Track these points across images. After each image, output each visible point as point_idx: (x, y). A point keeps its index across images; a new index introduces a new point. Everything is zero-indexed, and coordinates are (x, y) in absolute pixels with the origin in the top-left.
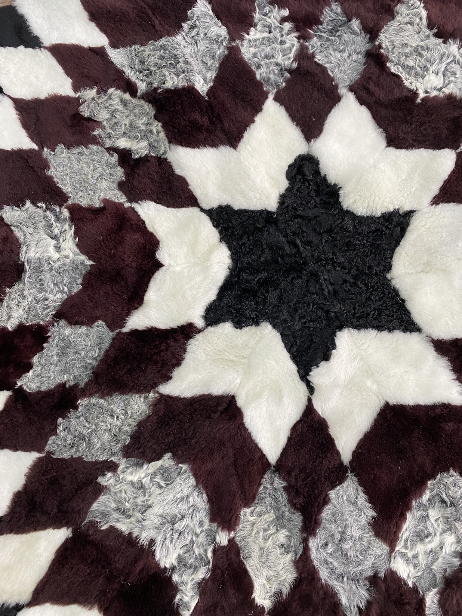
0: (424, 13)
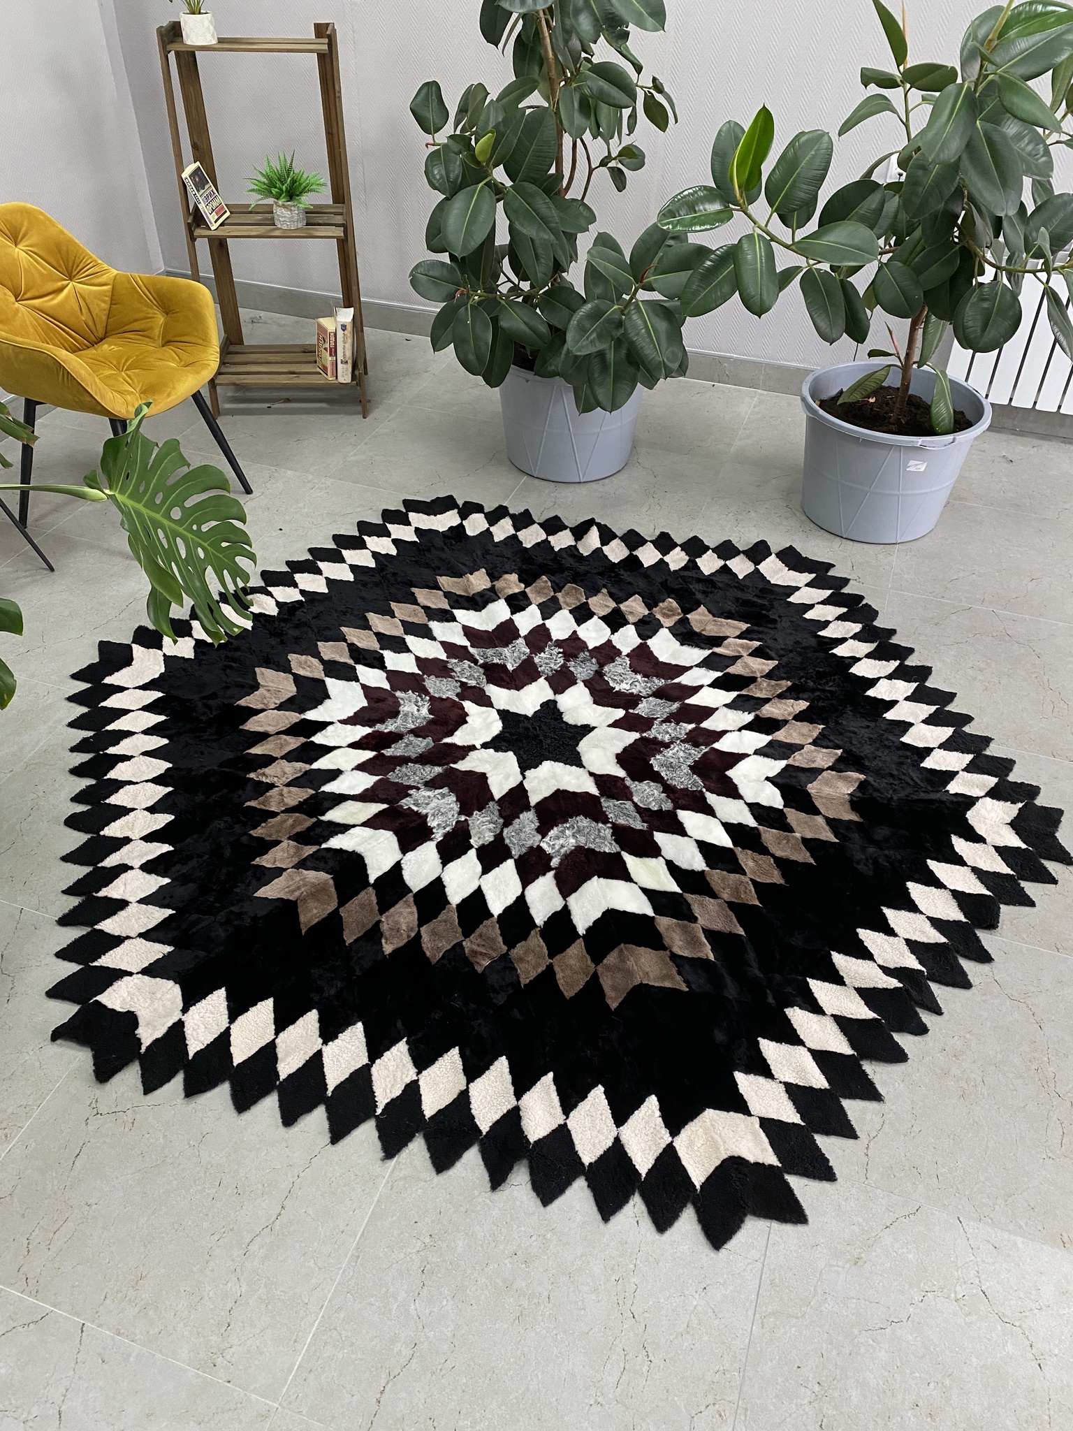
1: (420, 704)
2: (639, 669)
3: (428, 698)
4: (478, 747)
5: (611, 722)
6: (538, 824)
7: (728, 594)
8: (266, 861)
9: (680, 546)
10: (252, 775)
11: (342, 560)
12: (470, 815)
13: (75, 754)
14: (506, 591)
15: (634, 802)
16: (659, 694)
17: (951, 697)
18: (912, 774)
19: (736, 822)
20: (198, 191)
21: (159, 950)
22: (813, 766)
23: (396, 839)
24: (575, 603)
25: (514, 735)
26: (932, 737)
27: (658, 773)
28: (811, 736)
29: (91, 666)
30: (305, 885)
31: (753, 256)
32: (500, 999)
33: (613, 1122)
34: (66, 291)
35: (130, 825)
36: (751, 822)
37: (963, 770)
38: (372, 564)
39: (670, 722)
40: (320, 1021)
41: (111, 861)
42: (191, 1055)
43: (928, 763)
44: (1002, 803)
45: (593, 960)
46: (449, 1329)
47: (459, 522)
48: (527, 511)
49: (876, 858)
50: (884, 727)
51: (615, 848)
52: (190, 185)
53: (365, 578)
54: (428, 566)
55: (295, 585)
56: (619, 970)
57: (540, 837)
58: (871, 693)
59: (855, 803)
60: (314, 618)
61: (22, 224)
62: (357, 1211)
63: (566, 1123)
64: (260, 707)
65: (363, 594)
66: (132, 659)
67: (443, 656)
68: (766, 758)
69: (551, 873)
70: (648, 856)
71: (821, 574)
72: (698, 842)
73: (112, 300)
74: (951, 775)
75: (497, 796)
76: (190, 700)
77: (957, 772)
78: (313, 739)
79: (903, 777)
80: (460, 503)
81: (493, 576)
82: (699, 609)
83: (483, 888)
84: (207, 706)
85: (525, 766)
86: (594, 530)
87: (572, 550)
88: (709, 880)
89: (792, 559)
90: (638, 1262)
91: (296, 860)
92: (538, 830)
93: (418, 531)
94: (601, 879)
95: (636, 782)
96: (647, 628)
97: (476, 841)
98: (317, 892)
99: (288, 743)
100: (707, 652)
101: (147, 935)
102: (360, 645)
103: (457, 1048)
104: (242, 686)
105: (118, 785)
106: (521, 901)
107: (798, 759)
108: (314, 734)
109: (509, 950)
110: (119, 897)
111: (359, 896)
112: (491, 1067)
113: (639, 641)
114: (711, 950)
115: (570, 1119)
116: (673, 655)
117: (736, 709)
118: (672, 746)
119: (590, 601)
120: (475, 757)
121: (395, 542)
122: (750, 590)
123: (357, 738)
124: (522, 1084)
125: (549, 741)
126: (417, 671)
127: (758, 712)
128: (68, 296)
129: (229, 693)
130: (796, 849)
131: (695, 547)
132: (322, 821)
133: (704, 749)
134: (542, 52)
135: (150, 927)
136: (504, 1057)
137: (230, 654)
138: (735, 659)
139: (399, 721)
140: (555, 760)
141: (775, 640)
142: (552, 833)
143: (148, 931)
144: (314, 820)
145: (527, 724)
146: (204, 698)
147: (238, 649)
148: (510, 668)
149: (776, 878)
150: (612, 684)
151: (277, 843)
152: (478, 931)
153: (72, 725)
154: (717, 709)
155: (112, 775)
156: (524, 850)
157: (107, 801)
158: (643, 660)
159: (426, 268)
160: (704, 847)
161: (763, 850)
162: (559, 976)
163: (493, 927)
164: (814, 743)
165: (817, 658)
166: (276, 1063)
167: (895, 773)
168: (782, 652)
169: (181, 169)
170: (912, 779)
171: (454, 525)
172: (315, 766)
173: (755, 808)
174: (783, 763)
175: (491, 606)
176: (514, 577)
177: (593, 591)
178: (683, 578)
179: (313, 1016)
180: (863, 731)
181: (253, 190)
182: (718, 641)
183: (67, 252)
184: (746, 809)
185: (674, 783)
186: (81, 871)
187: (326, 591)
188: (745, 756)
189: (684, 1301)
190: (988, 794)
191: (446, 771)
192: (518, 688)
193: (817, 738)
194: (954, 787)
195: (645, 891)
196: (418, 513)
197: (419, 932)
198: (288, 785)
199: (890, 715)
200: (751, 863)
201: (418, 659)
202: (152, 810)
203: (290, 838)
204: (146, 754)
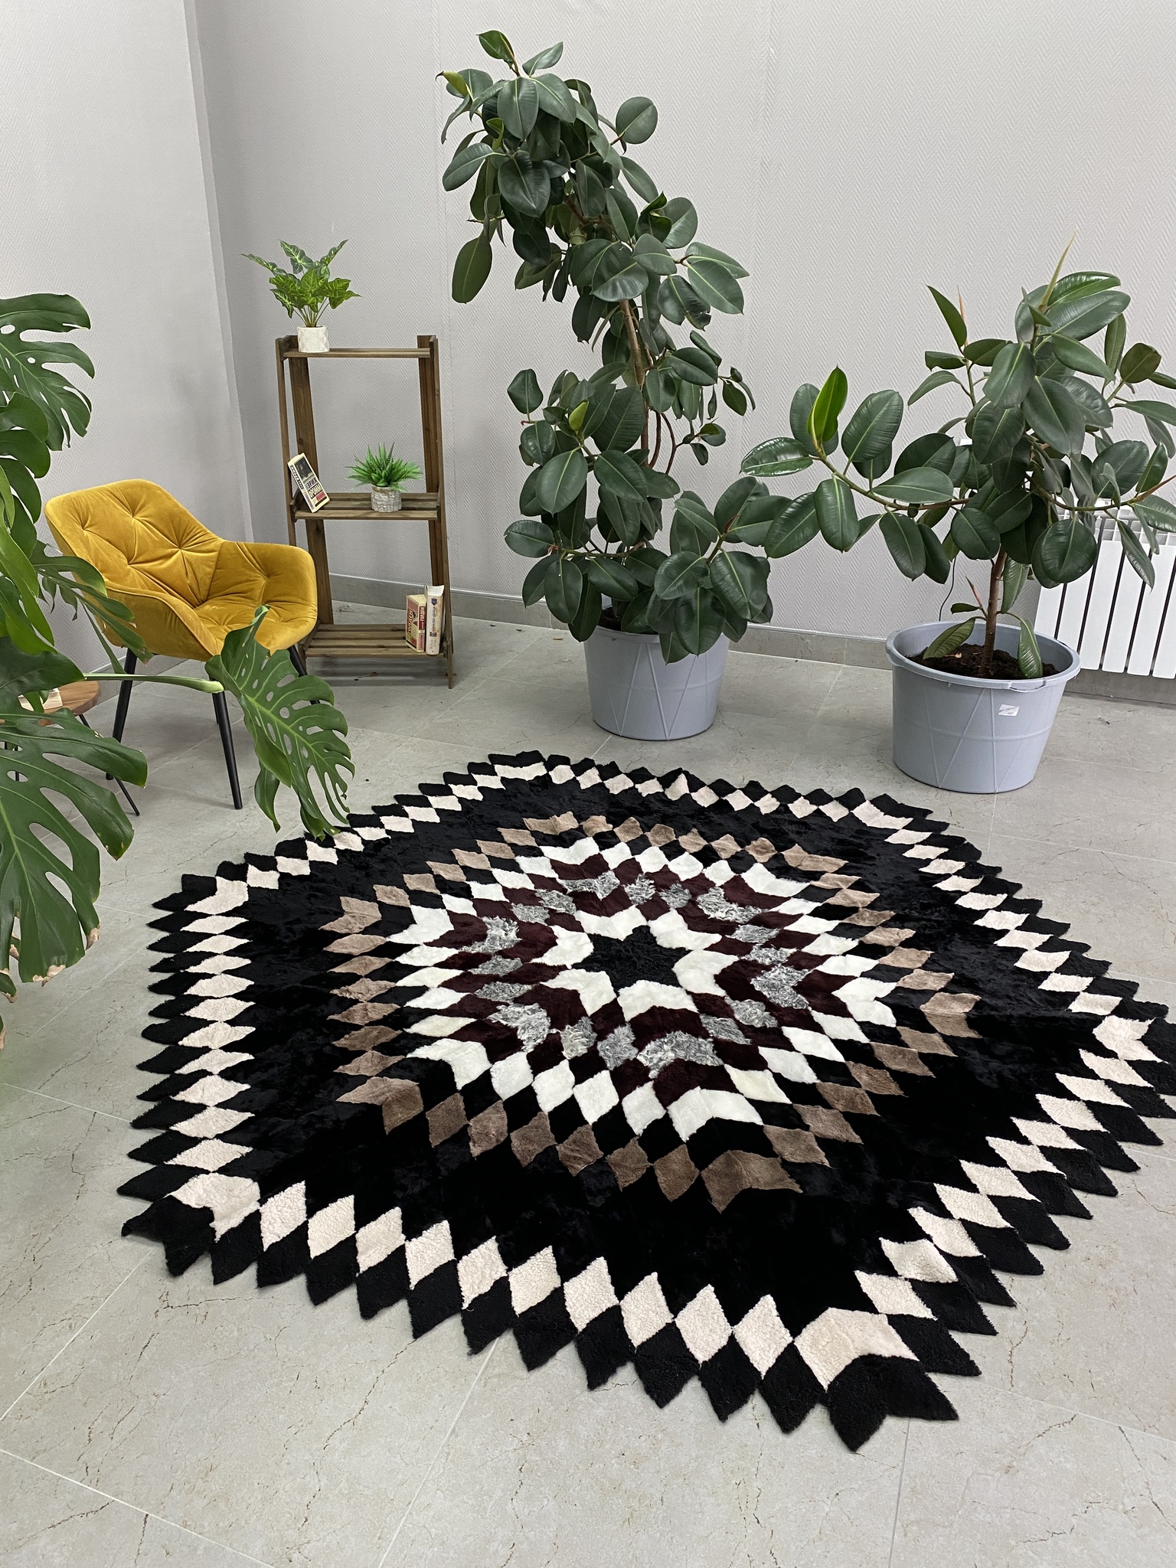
0: (723, 893)
1: (507, 929)
2: (734, 899)
3: (516, 923)
4: (569, 967)
5: (707, 946)
6: (633, 1039)
7: (823, 834)
8: (350, 1069)
9: (771, 793)
10: (336, 991)
11: (429, 805)
12: (562, 1028)
13: (155, 973)
14: (594, 829)
15: (735, 1019)
16: (756, 921)
17: (1065, 927)
18: (1029, 995)
19: (846, 1039)
20: (302, 478)
21: (236, 1151)
22: (925, 988)
23: (484, 1049)
24: (664, 841)
25: (606, 957)
26: (1048, 961)
27: (760, 994)
28: (920, 961)
29: (174, 896)
30: (389, 1091)
31: (834, 499)
32: (599, 1202)
33: (726, 1320)
34: (174, 558)
35: (210, 1036)
36: (863, 1039)
37: (1084, 991)
38: (459, 808)
39: (770, 947)
40: (403, 1218)
41: (188, 1069)
42: (266, 1247)
43: (1046, 985)
44: (1130, 1021)
45: (697, 1166)
46: (551, 1529)
47: (545, 772)
48: (613, 763)
49: (1000, 1072)
50: (996, 954)
51: (718, 1062)
52: (295, 472)
53: (451, 820)
54: (514, 809)
55: (382, 826)
56: (726, 1175)
57: (636, 1051)
58: (979, 923)
59: (971, 1021)
60: (399, 854)
61: (141, 498)
62: (446, 1407)
63: (674, 1322)
64: (344, 931)
65: (449, 833)
66: (216, 890)
67: (531, 886)
68: (874, 981)
69: (650, 1084)
70: (754, 1069)
71: (919, 819)
72: (806, 1056)
73: (217, 565)
74: (1073, 996)
75: (590, 1011)
76: (272, 926)
77: (1078, 993)
78: (398, 959)
79: (1021, 998)
80: (546, 757)
81: (580, 818)
82: (794, 848)
83: (576, 1097)
84: (290, 930)
85: (617, 985)
86: (682, 777)
87: (660, 797)
88: (821, 1091)
89: (885, 804)
90: (761, 1465)
91: (380, 1068)
92: (634, 1044)
93: (504, 780)
94: (705, 1090)
95: (737, 1001)
96: (740, 863)
97: (568, 1054)
98: (403, 1097)
99: (372, 963)
100: (805, 885)
101: (224, 1137)
102: (446, 877)
103: (550, 1247)
104: (326, 913)
105: (197, 1000)
106: (617, 1112)
107: (907, 982)
108: (399, 955)
109: (605, 1155)
110: (196, 1102)
111: (446, 1101)
112: (588, 1267)
113: (733, 874)
114: (826, 1157)
115: (678, 1317)
116: (768, 887)
117: (838, 935)
118: (773, 969)
119: (680, 839)
120: (565, 976)
121: (481, 789)
122: (845, 832)
123: (444, 959)
124: (623, 1284)
125: (643, 962)
126: (504, 899)
127: (861, 939)
128: (175, 562)
129: (313, 919)
130: (913, 1064)
131: (786, 795)
132: (408, 1034)
133: (807, 972)
134: (630, 346)
135: (228, 1129)
136: (602, 1258)
137: (315, 885)
138: (834, 892)
139: (487, 943)
140: (650, 980)
141: (875, 874)
142: (648, 1047)
143: (225, 1133)
144: (400, 1032)
145: (618, 947)
146: (287, 923)
147: (323, 881)
148: (600, 897)
149: (894, 1089)
150: (706, 912)
151: (361, 1053)
152: (571, 1137)
153: (152, 947)
154: (819, 935)
155: (192, 991)
156: (620, 1063)
157: (187, 1014)
158: (736, 890)
159: (521, 526)
160: (813, 1061)
161: (878, 1065)
162: (661, 1179)
163: (588, 1134)
164: (924, 967)
165: (921, 892)
166: (357, 1255)
167: (1012, 995)
168: (883, 886)
169: (287, 457)
170: (1031, 1000)
171: (541, 775)
172: (400, 983)
173: (866, 1027)
174: (892, 986)
175: (579, 843)
176: (602, 819)
177: (684, 830)
178: (776, 820)
179: (395, 1213)
180: (974, 957)
181: (354, 477)
182: (816, 875)
183: (180, 523)
184: (857, 1027)
185: (777, 1001)
186: (157, 1079)
187: (412, 831)
188: (852, 978)
189: (815, 1507)
190: (1113, 1013)
191: (535, 989)
192: (609, 915)
193: (926, 963)
194: (1075, 1007)
195: (752, 1101)
196: (504, 764)
197: (509, 1137)
198: (372, 1001)
199: (1001, 943)
200: (865, 1077)
201: (505, 889)
202: (232, 1023)
203: (374, 1048)
204: (227, 972)
